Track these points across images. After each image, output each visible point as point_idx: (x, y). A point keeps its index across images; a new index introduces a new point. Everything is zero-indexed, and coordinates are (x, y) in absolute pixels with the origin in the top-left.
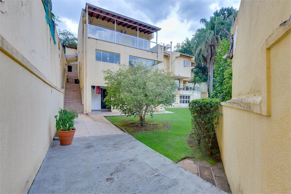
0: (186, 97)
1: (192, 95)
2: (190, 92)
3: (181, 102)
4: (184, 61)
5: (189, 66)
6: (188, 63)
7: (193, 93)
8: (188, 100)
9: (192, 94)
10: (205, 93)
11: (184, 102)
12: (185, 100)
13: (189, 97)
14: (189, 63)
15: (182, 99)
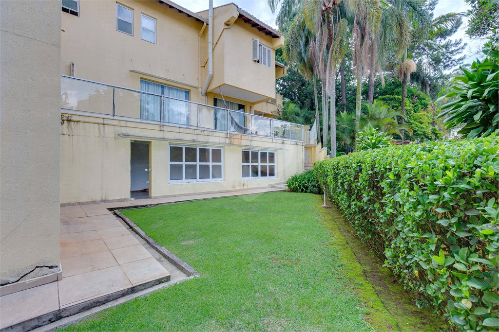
0: (264, 155)
1: (282, 149)
2: (274, 141)
3: (245, 173)
4: (255, 42)
5: (269, 61)
6: (265, 53)
7: (283, 143)
8: (268, 164)
9: (279, 146)
10: (311, 147)
11: (255, 173)
12: (259, 164)
13: (272, 156)
14: (269, 56)
15: (250, 164)
